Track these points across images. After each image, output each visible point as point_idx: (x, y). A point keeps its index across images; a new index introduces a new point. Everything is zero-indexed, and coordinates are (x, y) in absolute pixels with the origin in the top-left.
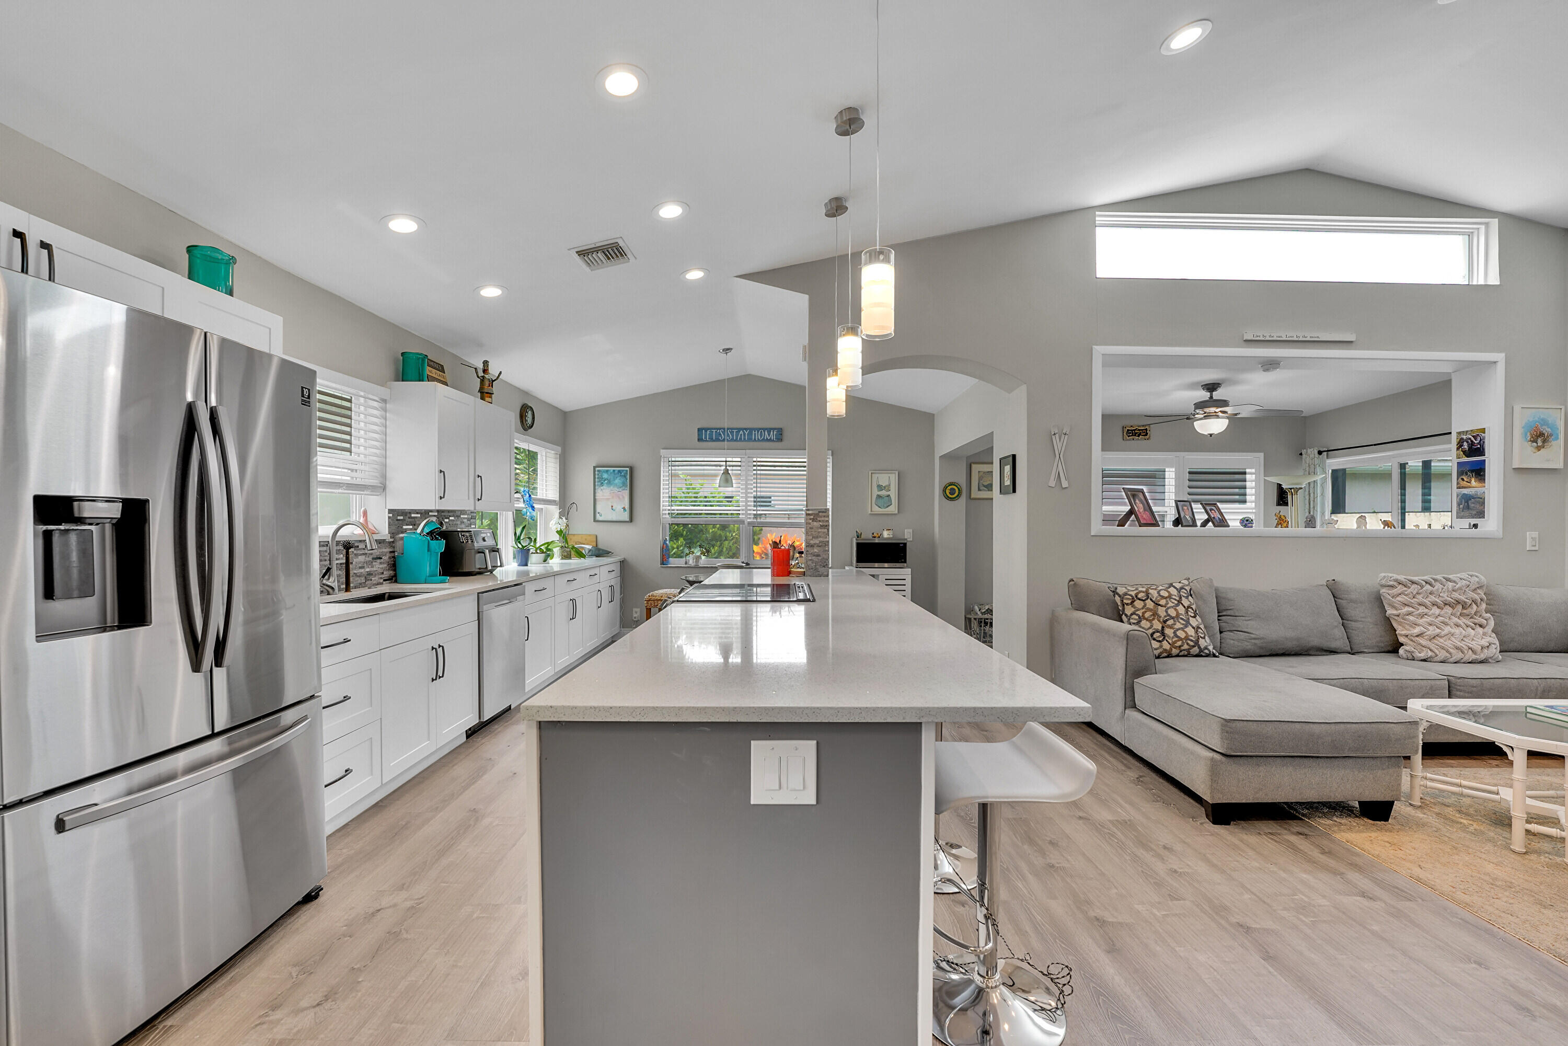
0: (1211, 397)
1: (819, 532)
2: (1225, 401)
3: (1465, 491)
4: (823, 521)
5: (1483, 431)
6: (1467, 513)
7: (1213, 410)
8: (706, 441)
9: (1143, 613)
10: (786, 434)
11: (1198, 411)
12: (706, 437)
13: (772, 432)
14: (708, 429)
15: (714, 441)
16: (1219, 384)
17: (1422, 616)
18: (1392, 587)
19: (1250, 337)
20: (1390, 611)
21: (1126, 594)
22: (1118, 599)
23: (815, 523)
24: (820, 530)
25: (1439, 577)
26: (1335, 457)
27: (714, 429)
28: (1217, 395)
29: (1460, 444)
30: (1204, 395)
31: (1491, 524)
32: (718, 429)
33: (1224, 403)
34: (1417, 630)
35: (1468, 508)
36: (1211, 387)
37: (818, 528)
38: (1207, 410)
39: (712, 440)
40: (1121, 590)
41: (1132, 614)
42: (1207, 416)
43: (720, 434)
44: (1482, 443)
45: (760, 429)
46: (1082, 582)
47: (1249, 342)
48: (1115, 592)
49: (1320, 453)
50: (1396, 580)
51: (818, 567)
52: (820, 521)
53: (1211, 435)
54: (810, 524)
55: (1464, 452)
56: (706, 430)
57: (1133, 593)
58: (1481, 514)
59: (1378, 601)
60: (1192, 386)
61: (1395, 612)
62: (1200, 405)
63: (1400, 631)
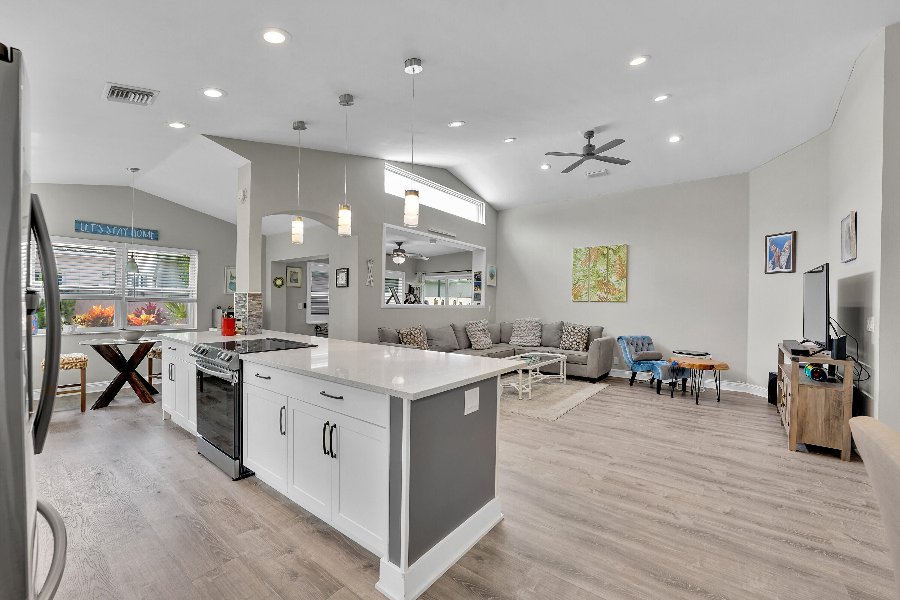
0: (399, 248)
1: (256, 307)
2: (404, 250)
3: (476, 292)
4: (259, 300)
5: (481, 272)
6: (476, 300)
7: (400, 253)
8: (85, 232)
9: (411, 341)
10: (161, 235)
11: (394, 253)
12: (84, 229)
13: (149, 233)
14: (87, 222)
15: (92, 233)
16: (402, 243)
17: (476, 335)
18: (469, 325)
19: (431, 230)
20: (469, 334)
21: (404, 333)
22: (400, 336)
23: (254, 302)
24: (257, 306)
25: (478, 321)
26: (427, 276)
27: (93, 223)
28: (402, 247)
29: (475, 275)
30: (396, 247)
31: (483, 303)
32: (97, 224)
33: (403, 251)
34: (476, 340)
35: (477, 298)
36: (399, 244)
37: (256, 305)
38: (398, 253)
39: (90, 231)
40: (401, 332)
41: (406, 342)
42: (398, 256)
43: (99, 228)
44: (481, 276)
45: (139, 229)
46: (384, 329)
47: (431, 232)
48: (399, 333)
49: (423, 274)
50: (470, 323)
51: (255, 328)
52: (257, 301)
53: (399, 264)
54: (251, 302)
55: (476, 279)
56: (84, 223)
57: (406, 333)
58: (480, 300)
59: (465, 330)
60: (392, 242)
61: (470, 334)
62: (395, 251)
63: (472, 340)
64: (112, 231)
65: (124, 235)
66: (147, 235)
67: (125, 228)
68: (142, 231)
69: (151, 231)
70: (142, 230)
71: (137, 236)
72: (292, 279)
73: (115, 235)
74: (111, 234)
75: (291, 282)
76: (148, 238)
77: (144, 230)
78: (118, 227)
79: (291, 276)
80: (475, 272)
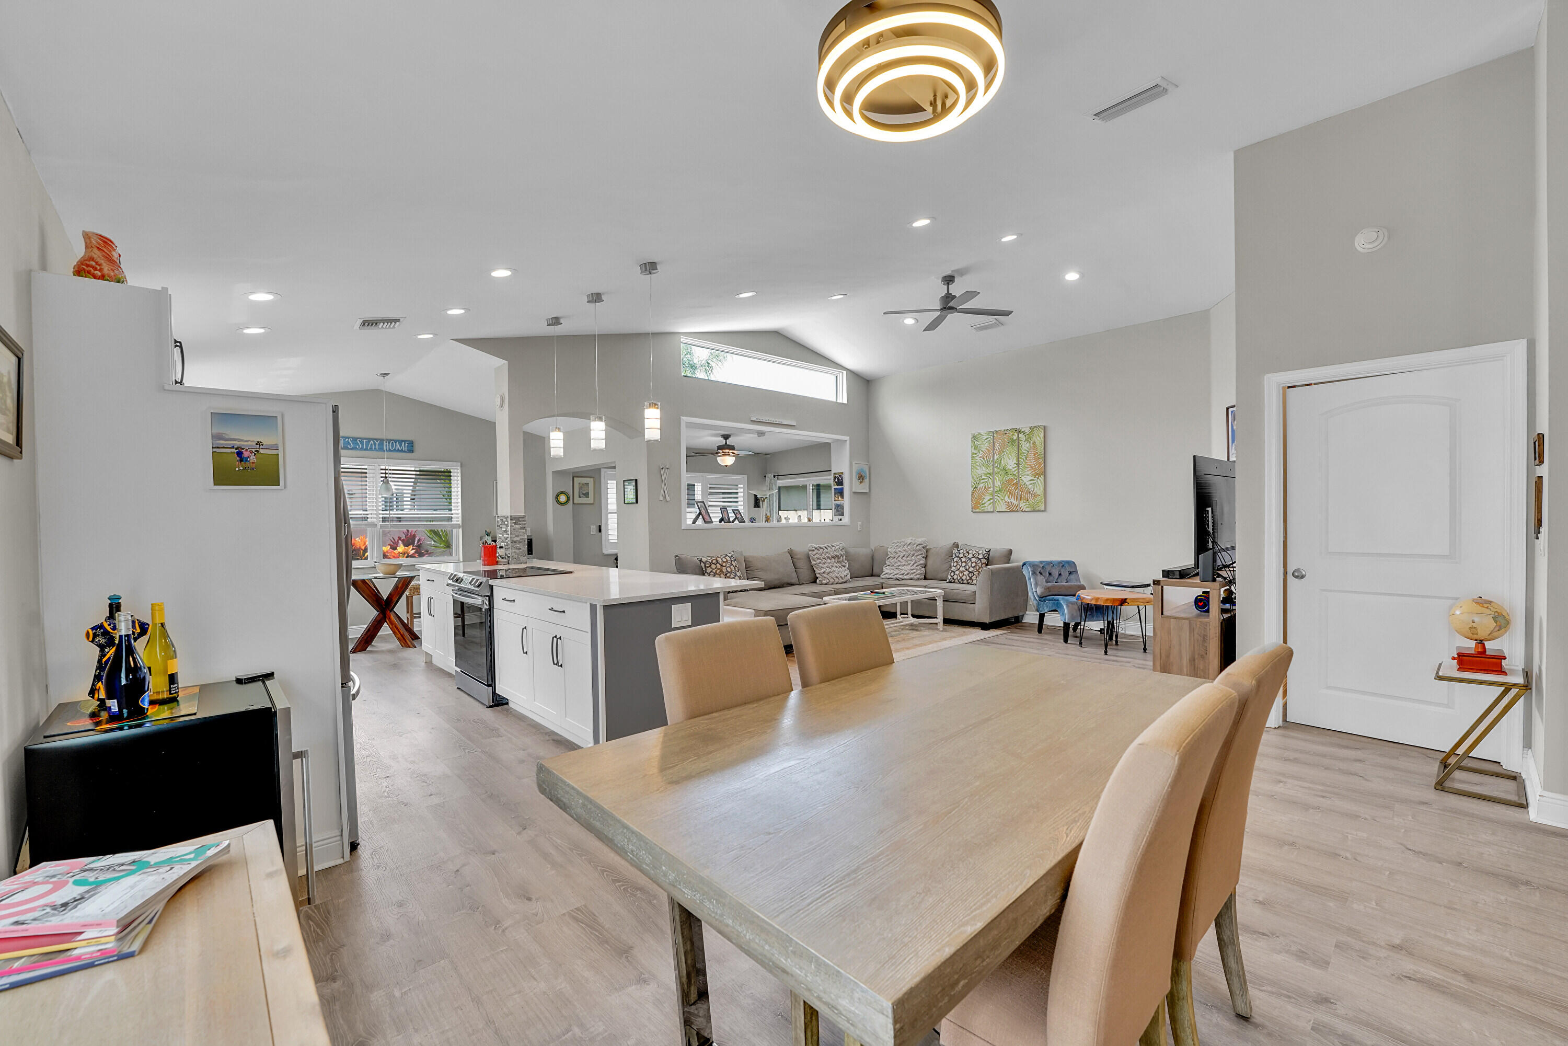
0: (726, 443)
3: (837, 502)
5: (843, 473)
6: (837, 513)
7: (727, 451)
10: (416, 446)
11: (719, 451)
13: (404, 444)
16: (730, 436)
25: (829, 544)
29: (835, 478)
31: (847, 518)
32: (346, 438)
33: (732, 447)
34: (824, 571)
35: (838, 511)
36: (726, 437)
38: (724, 450)
42: (724, 455)
43: (349, 443)
44: (843, 479)
45: (392, 440)
47: (752, 421)
49: (774, 477)
53: (726, 466)
55: (836, 483)
58: (843, 514)
60: (714, 435)
61: (814, 564)
62: (720, 448)
63: (816, 573)
64: (363, 445)
65: (375, 449)
66: (400, 446)
67: (377, 440)
68: (396, 443)
69: (405, 441)
70: (396, 441)
71: (389, 449)
72: (581, 494)
73: (366, 449)
74: (362, 449)
75: (580, 497)
76: (402, 451)
77: (398, 441)
78: (369, 440)
79: (580, 489)
80: (834, 473)
